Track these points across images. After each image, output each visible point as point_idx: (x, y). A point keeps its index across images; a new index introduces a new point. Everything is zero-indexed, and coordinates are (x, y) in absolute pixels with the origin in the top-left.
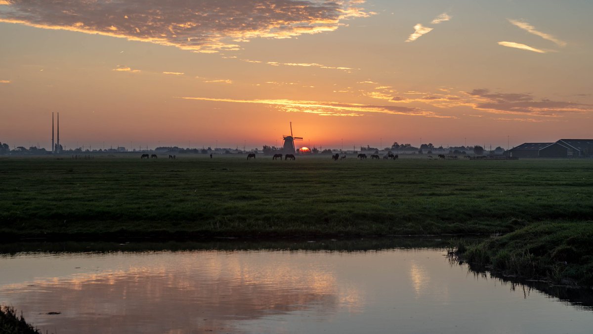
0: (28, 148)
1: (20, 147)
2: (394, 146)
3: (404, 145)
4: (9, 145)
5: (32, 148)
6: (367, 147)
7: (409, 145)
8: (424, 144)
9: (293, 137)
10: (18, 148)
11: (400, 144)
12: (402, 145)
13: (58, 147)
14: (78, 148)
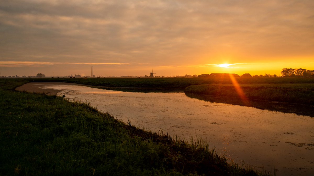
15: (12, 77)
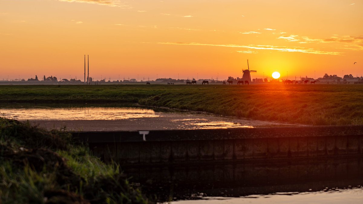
0: (69, 80)
1: (64, 79)
2: (325, 76)
3: (332, 75)
4: (57, 78)
5: (71, 80)
6: (306, 77)
7: (336, 75)
8: (346, 75)
9: (250, 70)
10: (63, 80)
11: (329, 75)
12: (331, 75)
13: (90, 79)
14: (103, 80)
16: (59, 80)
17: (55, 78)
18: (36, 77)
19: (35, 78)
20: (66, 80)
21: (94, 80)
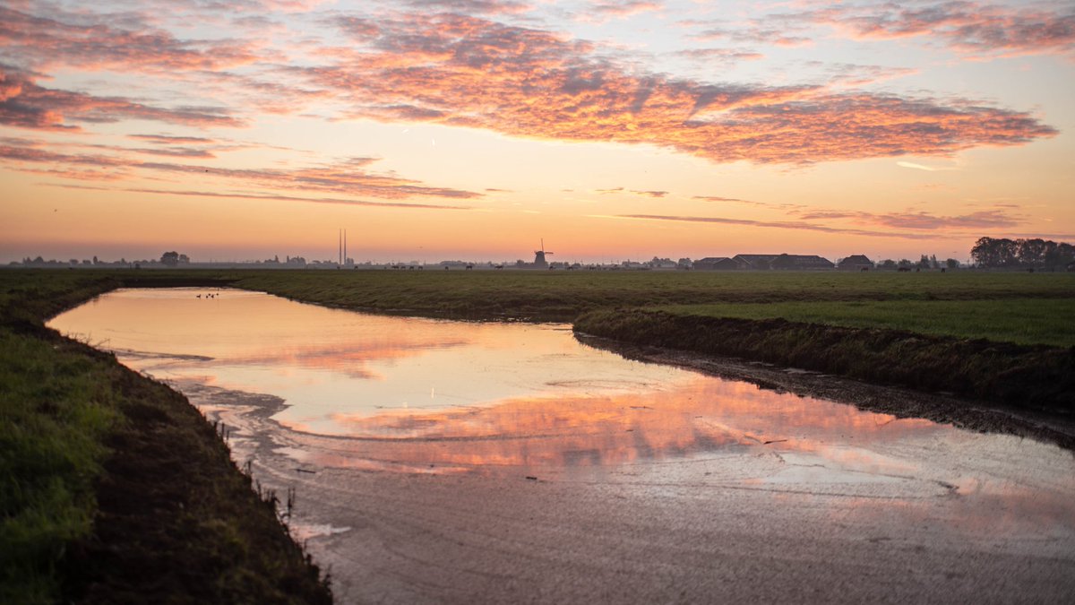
13: (350, 261)
15: (80, 261)
16: (307, 263)
17: (303, 260)
18: (277, 258)
19: (273, 259)
20: (318, 262)
21: (356, 262)
